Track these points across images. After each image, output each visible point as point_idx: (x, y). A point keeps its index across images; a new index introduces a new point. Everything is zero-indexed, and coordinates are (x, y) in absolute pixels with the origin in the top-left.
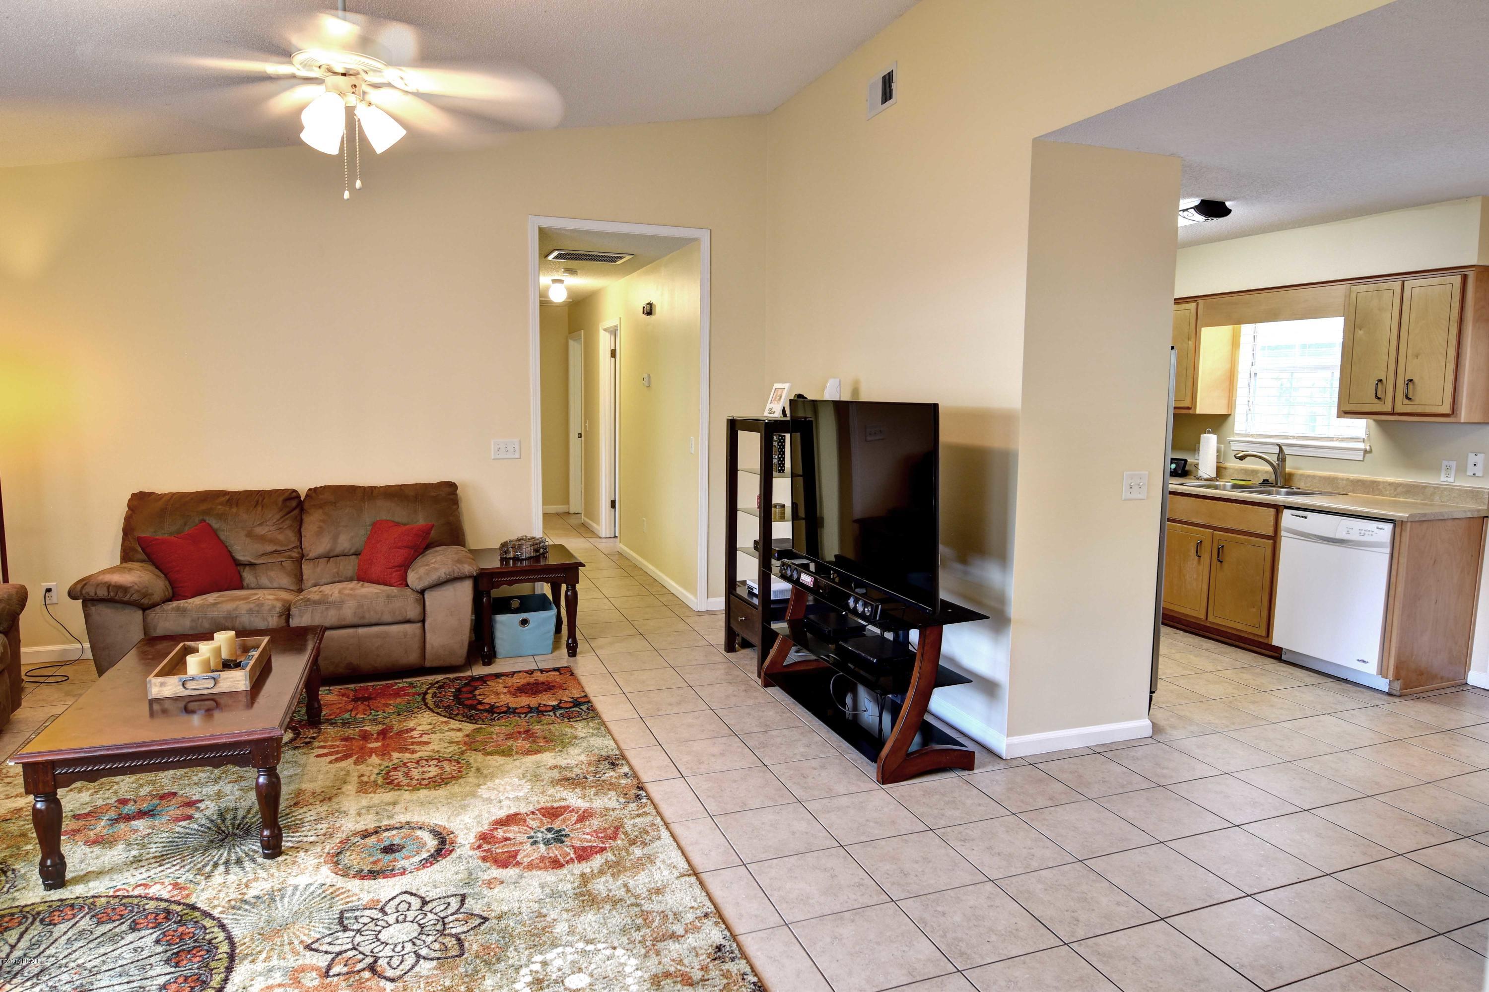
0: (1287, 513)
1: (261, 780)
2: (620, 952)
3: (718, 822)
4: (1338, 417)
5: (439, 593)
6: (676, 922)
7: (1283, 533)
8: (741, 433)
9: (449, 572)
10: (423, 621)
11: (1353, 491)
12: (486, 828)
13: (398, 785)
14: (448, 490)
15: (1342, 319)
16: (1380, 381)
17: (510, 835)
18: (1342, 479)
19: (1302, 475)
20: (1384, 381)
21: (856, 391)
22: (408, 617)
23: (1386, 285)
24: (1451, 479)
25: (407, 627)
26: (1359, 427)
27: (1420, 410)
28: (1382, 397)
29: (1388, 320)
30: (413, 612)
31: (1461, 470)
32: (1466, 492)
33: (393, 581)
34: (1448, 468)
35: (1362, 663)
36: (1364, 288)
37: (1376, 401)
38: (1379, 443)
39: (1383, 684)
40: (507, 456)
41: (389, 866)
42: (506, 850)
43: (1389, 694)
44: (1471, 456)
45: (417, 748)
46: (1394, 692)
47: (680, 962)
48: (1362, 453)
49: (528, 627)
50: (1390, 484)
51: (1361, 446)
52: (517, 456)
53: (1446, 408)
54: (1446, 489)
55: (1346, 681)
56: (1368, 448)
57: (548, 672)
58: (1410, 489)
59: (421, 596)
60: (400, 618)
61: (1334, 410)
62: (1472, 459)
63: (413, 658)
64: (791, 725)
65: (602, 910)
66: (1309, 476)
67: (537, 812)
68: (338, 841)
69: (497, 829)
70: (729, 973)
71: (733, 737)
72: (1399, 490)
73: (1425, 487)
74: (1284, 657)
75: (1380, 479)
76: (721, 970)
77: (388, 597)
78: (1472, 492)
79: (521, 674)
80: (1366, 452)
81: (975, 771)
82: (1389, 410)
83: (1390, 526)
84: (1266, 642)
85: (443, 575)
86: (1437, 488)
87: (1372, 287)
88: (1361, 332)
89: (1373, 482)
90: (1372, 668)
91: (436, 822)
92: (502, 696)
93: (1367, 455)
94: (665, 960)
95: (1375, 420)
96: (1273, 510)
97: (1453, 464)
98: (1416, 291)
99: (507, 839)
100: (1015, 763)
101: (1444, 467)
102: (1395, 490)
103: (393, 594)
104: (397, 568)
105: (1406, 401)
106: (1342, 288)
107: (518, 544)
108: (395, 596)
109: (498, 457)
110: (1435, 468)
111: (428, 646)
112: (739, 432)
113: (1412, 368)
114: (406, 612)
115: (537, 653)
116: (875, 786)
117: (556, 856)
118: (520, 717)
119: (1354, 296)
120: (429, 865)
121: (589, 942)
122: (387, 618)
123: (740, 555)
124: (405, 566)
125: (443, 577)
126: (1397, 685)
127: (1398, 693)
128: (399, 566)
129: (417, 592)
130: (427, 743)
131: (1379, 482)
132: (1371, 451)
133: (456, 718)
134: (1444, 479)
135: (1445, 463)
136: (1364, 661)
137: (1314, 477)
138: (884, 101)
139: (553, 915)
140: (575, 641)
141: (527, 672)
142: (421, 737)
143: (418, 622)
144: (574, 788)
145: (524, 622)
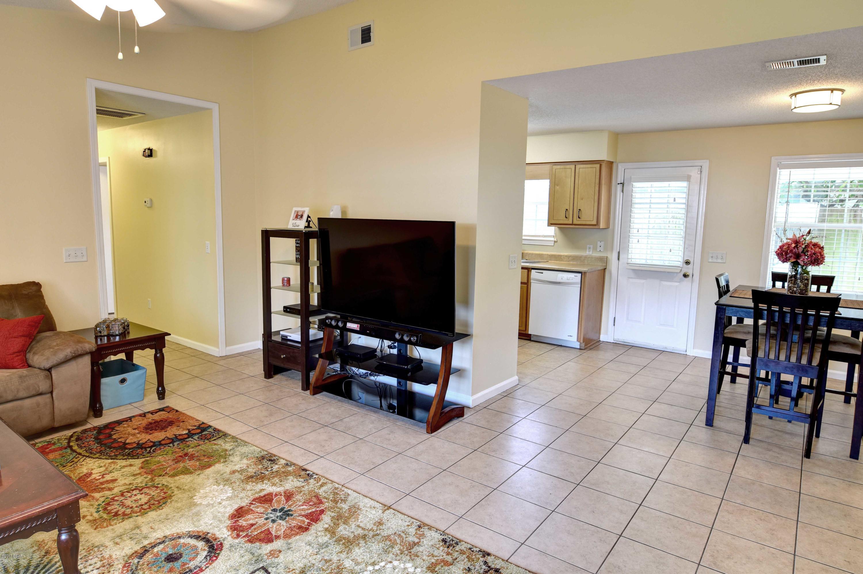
0: (533, 272)
1: (64, 537)
2: (396, 563)
3: (370, 476)
4: (548, 226)
5: (63, 368)
6: (408, 536)
7: (532, 281)
8: (272, 239)
9: (75, 351)
10: (52, 393)
11: (550, 260)
12: (229, 522)
13: (124, 514)
14: (34, 288)
15: (549, 180)
16: (567, 210)
17: (251, 522)
18: (545, 255)
19: (527, 253)
20: (568, 209)
21: (344, 212)
22: (41, 391)
23: (568, 166)
24: (591, 253)
25: (39, 399)
26: (552, 230)
27: (584, 223)
28: (568, 217)
29: (569, 182)
30: (44, 386)
31: (595, 249)
32: (597, 258)
33: (16, 364)
34: (590, 248)
35: (570, 337)
36: (558, 167)
37: (565, 219)
38: (560, 238)
39: (577, 345)
40: (76, 260)
41: (185, 569)
42: (259, 531)
43: (580, 349)
44: (599, 243)
45: (111, 485)
46: (582, 348)
47: (433, 556)
48: (553, 242)
49: (126, 384)
50: (566, 256)
51: (553, 239)
52: (85, 259)
53: (594, 222)
54: (589, 257)
55: (561, 346)
56: (556, 240)
57: (156, 413)
58: (575, 258)
59: (49, 373)
60: (34, 392)
61: (546, 222)
62: (599, 244)
63: (45, 422)
64: (352, 414)
65: (360, 545)
66: (530, 254)
67: (254, 502)
68: (120, 566)
69: (238, 520)
70: (462, 551)
71: (324, 428)
72: (570, 258)
73: (581, 257)
74: (532, 339)
75: (562, 254)
76: (457, 551)
77: (21, 377)
78: (600, 258)
79: (136, 418)
80: (555, 242)
81: (465, 417)
82: (571, 223)
83: (580, 274)
84: (524, 333)
85: (69, 354)
86: (586, 257)
87: (562, 167)
88: (558, 187)
89: (559, 256)
90: (574, 338)
91: (187, 530)
92: (139, 436)
93: (556, 243)
94: (425, 557)
95: (558, 227)
96: (526, 270)
97: (592, 246)
98: (581, 170)
99: (252, 525)
100: (478, 408)
101: (588, 248)
102: (569, 259)
103: (24, 375)
104: (18, 354)
105: (578, 219)
106: (548, 166)
107: (107, 324)
108: (26, 376)
109: (69, 261)
110: (584, 248)
111: (56, 411)
112: (271, 238)
113: (580, 204)
114: (39, 387)
115: (133, 401)
116: (428, 436)
117: (297, 524)
118: (169, 446)
119: (554, 170)
120: (214, 558)
121: (374, 564)
122: (22, 394)
123: (274, 317)
124: (24, 351)
125: (70, 355)
126: (583, 345)
127: (584, 348)
128: (19, 352)
129: (46, 370)
130: (114, 481)
131: (561, 255)
132: (557, 242)
133: (118, 458)
134: (588, 253)
135: (588, 246)
136: (571, 336)
137: (532, 254)
138: (363, 42)
139: (335, 558)
140: (164, 389)
141: (140, 415)
142: (103, 477)
143: (48, 393)
144: (263, 481)
145: (123, 381)
